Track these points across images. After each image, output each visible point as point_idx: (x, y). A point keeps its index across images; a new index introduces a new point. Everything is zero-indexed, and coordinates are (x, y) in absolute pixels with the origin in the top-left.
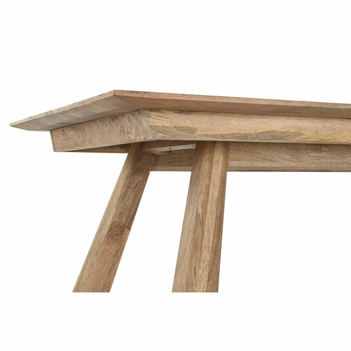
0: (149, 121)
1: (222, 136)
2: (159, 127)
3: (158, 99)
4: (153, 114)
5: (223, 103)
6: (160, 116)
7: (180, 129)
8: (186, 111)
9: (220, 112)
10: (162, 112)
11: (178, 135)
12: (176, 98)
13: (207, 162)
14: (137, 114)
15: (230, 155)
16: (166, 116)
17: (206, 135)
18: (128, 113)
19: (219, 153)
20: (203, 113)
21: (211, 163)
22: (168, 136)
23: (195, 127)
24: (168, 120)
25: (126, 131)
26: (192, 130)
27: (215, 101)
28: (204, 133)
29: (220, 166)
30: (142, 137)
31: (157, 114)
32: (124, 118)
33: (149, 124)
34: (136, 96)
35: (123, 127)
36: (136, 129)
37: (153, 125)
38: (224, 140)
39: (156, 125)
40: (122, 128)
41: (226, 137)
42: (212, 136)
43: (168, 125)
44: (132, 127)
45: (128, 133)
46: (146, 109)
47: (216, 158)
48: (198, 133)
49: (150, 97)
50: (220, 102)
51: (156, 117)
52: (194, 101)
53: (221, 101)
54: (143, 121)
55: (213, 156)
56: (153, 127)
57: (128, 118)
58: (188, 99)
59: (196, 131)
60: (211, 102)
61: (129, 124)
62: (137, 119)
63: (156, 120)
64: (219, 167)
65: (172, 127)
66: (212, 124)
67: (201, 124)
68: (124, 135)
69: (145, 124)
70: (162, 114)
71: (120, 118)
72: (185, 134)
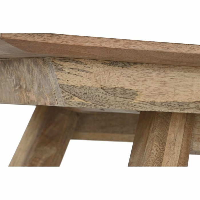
0: (59, 76)
1: (180, 104)
2: (75, 87)
3: (74, 45)
4: (67, 66)
5: (181, 53)
6: (79, 70)
7: (109, 91)
8: (122, 62)
9: (179, 66)
10: (82, 63)
11: (107, 102)
12: (104, 45)
13: (156, 143)
14: (41, 63)
15: (196, 132)
16: (88, 69)
17: (153, 103)
18: (28, 58)
19: (176, 129)
20: (150, 65)
21: (163, 144)
22: (89, 102)
23: (135, 89)
24: (91, 76)
25: (24, 87)
26: (130, 94)
27: (169, 51)
28: (149, 100)
29: (178, 150)
30: (48, 100)
31: (73, 65)
32: (21, 66)
33: (59, 82)
34: (38, 40)
35: (20, 80)
36: (39, 87)
37: (65, 83)
38: (182, 112)
39: (71, 83)
40: (18, 81)
41: (186, 106)
42: (163, 104)
43: (89, 84)
44: (33, 81)
45: (27, 90)
46: (55, 58)
47: (171, 137)
48: (140, 98)
49: (60, 42)
50: (176, 53)
51: (71, 71)
52: (134, 50)
53: (179, 50)
54: (50, 75)
55: (166, 134)
56: (66, 88)
57: (28, 66)
58: (123, 47)
59: (137, 95)
60: (161, 52)
61: (28, 76)
62: (41, 71)
63: (72, 76)
64: (176, 151)
65: (97, 88)
66: (164, 85)
67: (145, 84)
68: (21, 92)
69: (52, 80)
70: (81, 67)
71: (15, 64)
72: (118, 99)
